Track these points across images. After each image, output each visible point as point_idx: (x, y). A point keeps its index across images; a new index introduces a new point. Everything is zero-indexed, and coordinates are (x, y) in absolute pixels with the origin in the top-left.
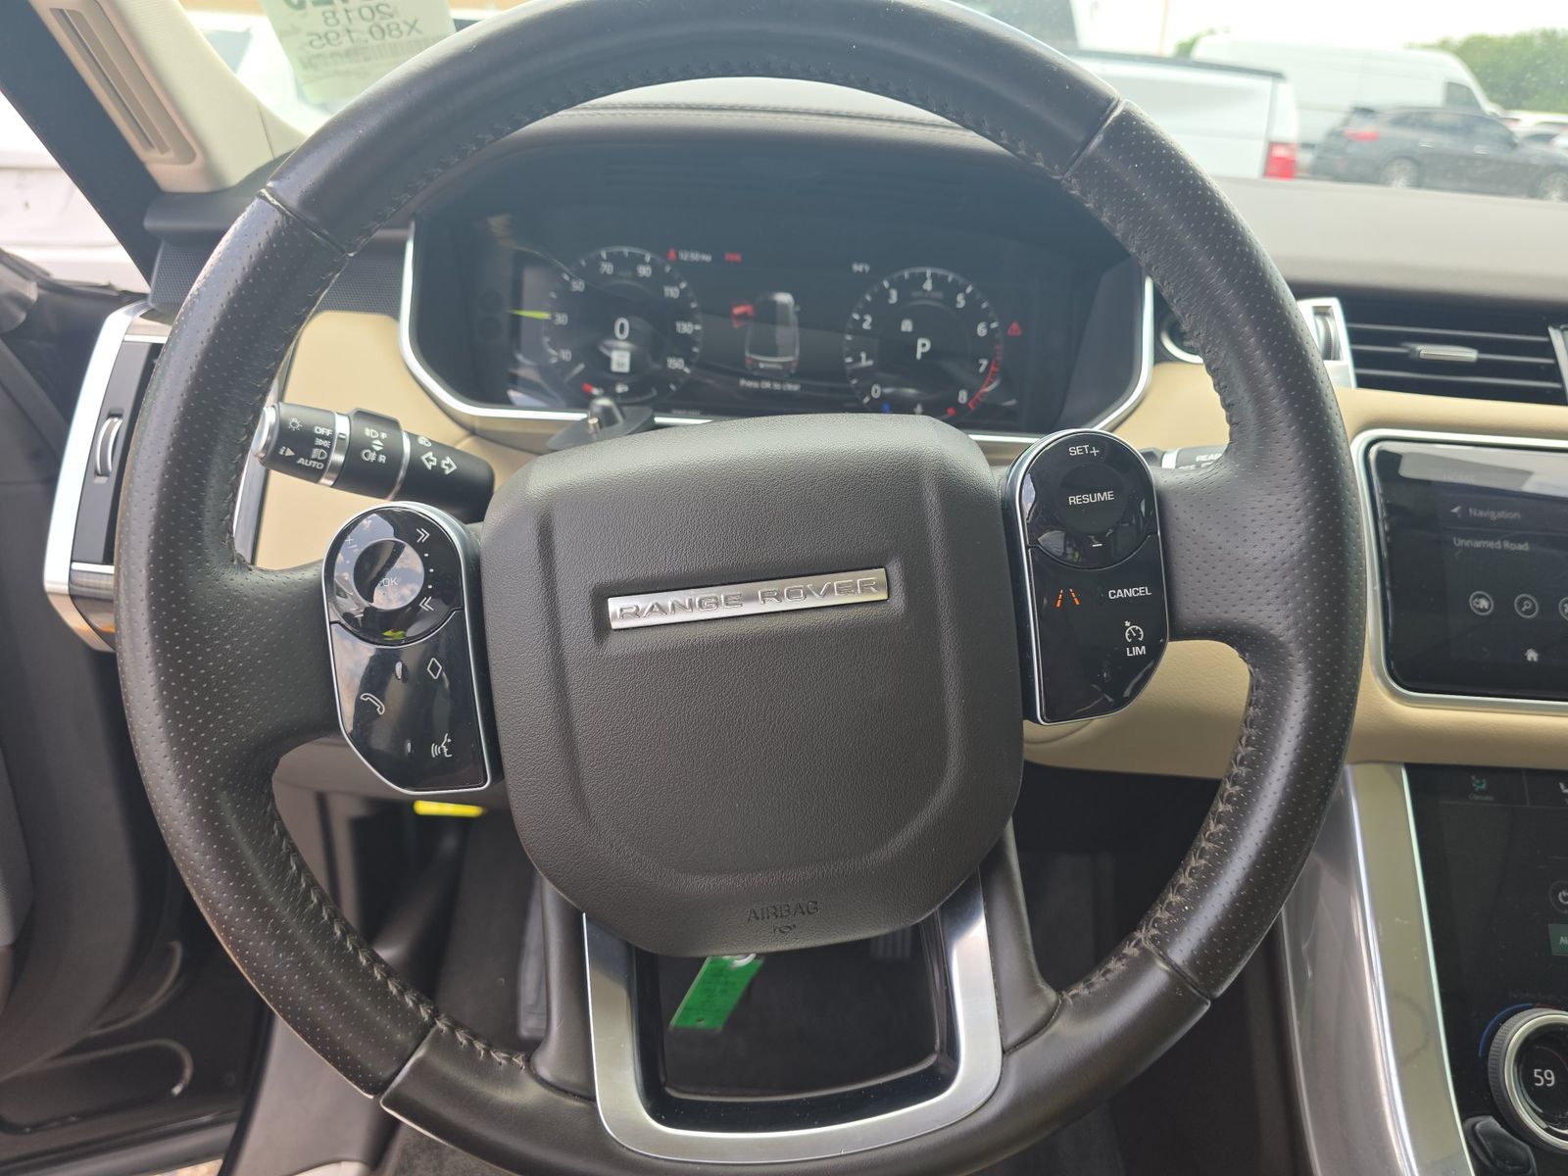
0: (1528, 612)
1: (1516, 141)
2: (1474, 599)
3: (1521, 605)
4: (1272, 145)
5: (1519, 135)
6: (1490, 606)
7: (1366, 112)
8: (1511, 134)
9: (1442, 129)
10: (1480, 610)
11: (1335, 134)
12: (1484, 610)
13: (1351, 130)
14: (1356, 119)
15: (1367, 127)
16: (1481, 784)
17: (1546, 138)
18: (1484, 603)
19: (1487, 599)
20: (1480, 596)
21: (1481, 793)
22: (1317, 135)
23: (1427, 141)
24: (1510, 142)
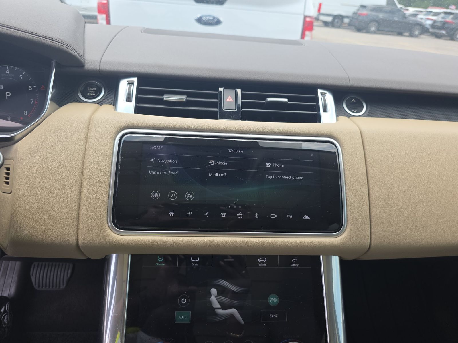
0: (173, 198)
1: (406, 16)
2: (153, 193)
3: (170, 195)
4: (305, 17)
5: (407, 14)
6: (158, 196)
7: (363, 7)
8: (405, 14)
9: (386, 12)
10: (154, 197)
11: (355, 13)
12: (156, 197)
13: (359, 12)
14: (361, 9)
15: (364, 12)
16: (161, 259)
17: (415, 15)
18: (156, 195)
19: (158, 193)
20: (155, 193)
21: (161, 262)
22: (350, 14)
23: (381, 16)
24: (404, 17)
